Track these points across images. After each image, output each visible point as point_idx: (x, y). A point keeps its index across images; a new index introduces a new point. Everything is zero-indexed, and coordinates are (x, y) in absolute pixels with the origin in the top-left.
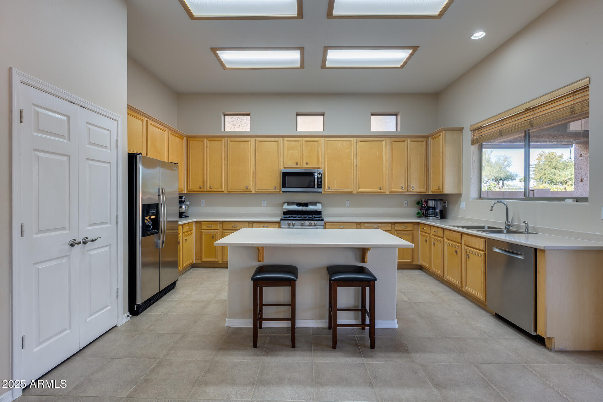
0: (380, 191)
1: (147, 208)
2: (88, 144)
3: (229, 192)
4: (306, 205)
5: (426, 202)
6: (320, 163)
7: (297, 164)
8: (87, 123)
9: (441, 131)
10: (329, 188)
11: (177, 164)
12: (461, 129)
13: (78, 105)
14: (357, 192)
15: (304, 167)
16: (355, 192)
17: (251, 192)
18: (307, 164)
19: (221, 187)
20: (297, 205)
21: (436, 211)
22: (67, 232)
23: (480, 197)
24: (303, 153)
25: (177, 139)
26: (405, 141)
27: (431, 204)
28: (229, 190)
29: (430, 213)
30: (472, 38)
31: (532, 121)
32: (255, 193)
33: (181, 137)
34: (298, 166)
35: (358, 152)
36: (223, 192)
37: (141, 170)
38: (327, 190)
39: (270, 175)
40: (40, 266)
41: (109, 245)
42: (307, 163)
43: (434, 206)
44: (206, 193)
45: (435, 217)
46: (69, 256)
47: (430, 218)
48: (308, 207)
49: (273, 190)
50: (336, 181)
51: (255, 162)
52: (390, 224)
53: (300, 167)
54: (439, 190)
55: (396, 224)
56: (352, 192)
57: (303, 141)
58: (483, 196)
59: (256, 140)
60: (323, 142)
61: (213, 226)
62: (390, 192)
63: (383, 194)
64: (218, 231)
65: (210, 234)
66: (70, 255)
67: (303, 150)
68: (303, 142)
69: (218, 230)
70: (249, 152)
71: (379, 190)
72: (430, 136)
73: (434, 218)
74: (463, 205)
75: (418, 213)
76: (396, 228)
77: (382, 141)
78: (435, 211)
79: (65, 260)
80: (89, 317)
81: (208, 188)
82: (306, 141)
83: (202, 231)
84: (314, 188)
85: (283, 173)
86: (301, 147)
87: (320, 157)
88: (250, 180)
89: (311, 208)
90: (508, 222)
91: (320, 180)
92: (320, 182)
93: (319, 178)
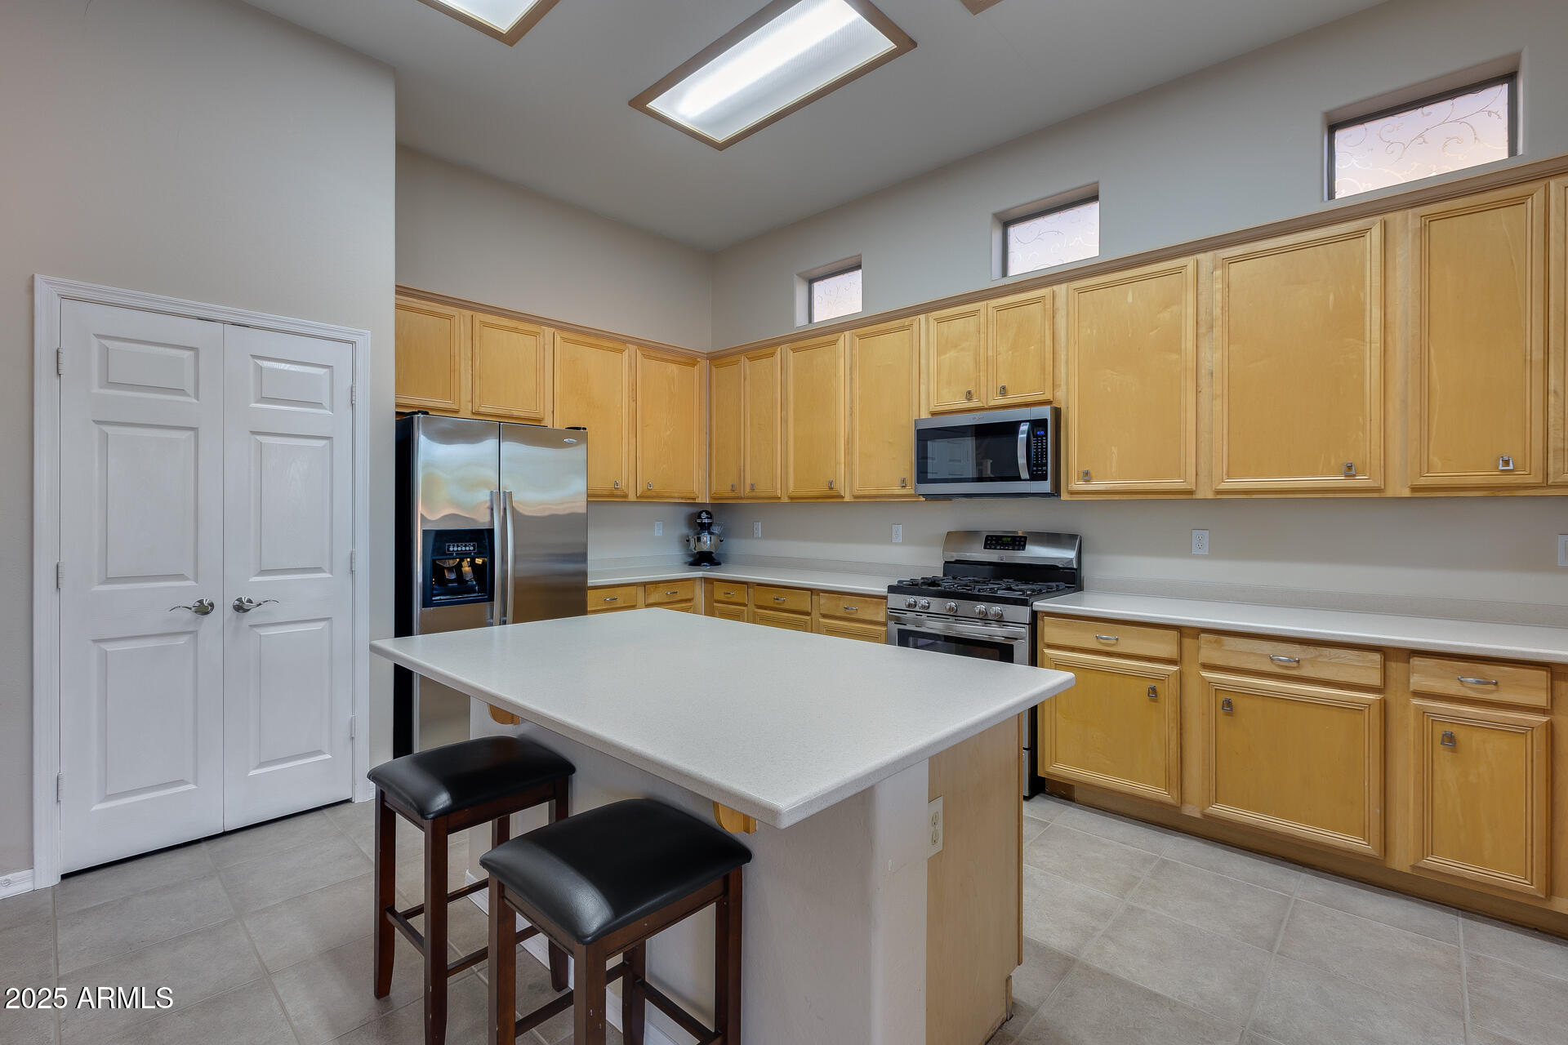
0: (1350, 483)
1: (441, 539)
2: (257, 402)
3: (791, 499)
4: (1018, 542)
6: (1048, 382)
7: (968, 396)
8: (254, 357)
10: (1087, 476)
11: (585, 429)
13: (224, 322)
14: (1219, 492)
15: (992, 403)
16: (1206, 493)
17: (843, 497)
18: (1003, 391)
19: (774, 484)
20: (985, 544)
22: (191, 583)
24: (990, 353)
25: (673, 368)
28: (791, 494)
32: (852, 500)
33: (689, 359)
34: (974, 403)
36: (779, 498)
37: (427, 449)
38: (1080, 486)
39: (891, 442)
40: (110, 647)
41: (328, 619)
42: (1004, 388)
44: (745, 501)
46: (194, 633)
48: (1024, 549)
49: (899, 490)
50: (1114, 450)
51: (850, 405)
52: (1377, 657)
53: (979, 405)
55: (1416, 662)
56: (1191, 492)
57: (990, 310)
59: (852, 335)
60: (1064, 298)
61: (735, 595)
62: (1414, 489)
63: (1374, 500)
66: (196, 631)
67: (990, 345)
68: (990, 316)
70: (836, 374)
71: (1338, 480)
76: (1418, 681)
79: (182, 641)
80: (255, 769)
81: (748, 489)
82: (999, 309)
83: (715, 604)
84: (1018, 478)
85: (917, 430)
86: (982, 336)
87: (1049, 362)
88: (837, 463)
89: (1037, 553)
91: (1042, 448)
92: (1042, 458)
93: (1042, 440)
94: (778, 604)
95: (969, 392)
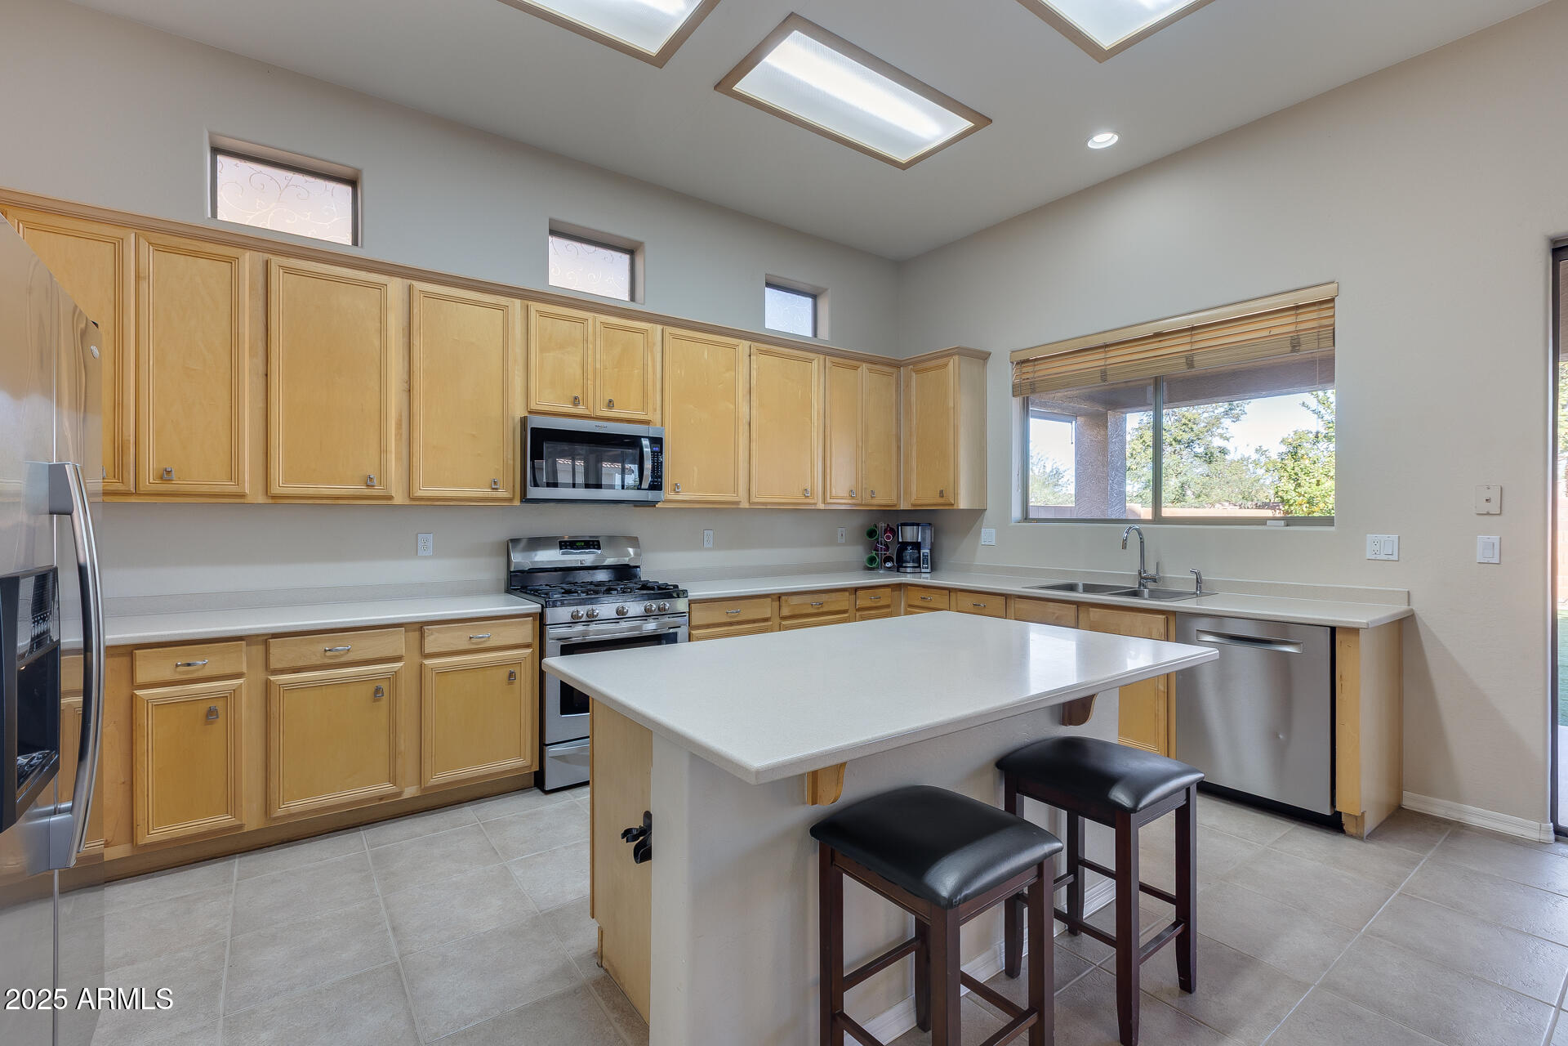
3: (273, 497)
4: (592, 545)
5: (894, 532)
6: (650, 406)
7: (576, 401)
9: (951, 355)
10: (679, 488)
12: (983, 357)
14: (752, 504)
15: (599, 414)
16: (745, 505)
17: (390, 498)
18: (610, 404)
19: (233, 471)
20: (561, 549)
21: (922, 551)
23: (1026, 518)
24: (598, 366)
26: (856, 368)
27: (910, 534)
28: (276, 489)
29: (908, 557)
30: (1090, 145)
31: (1192, 356)
32: (407, 502)
34: (580, 410)
35: (754, 382)
36: (243, 496)
38: (671, 495)
39: (473, 436)
42: (611, 401)
43: (915, 541)
44: (133, 500)
45: (919, 567)
47: (909, 570)
49: (487, 492)
50: (695, 468)
51: (407, 378)
52: (847, 594)
53: (586, 412)
54: (941, 501)
55: (860, 593)
56: (738, 503)
57: (598, 324)
58: (1032, 515)
59: (410, 288)
60: (659, 338)
61: (208, 662)
62: (826, 505)
64: (240, 681)
65: (193, 701)
67: (598, 356)
68: (598, 329)
69: (238, 676)
70: (382, 330)
71: (803, 499)
72: (906, 365)
73: (918, 570)
74: (988, 534)
75: (872, 560)
76: (859, 603)
77: (810, 361)
78: (919, 553)
81: (150, 477)
82: (606, 326)
83: (138, 692)
84: (638, 487)
85: (532, 428)
86: (590, 346)
87: (650, 387)
88: (382, 451)
90: (1145, 572)
91: (658, 463)
92: (658, 471)
93: (658, 455)
94: (331, 657)
95: (576, 398)
